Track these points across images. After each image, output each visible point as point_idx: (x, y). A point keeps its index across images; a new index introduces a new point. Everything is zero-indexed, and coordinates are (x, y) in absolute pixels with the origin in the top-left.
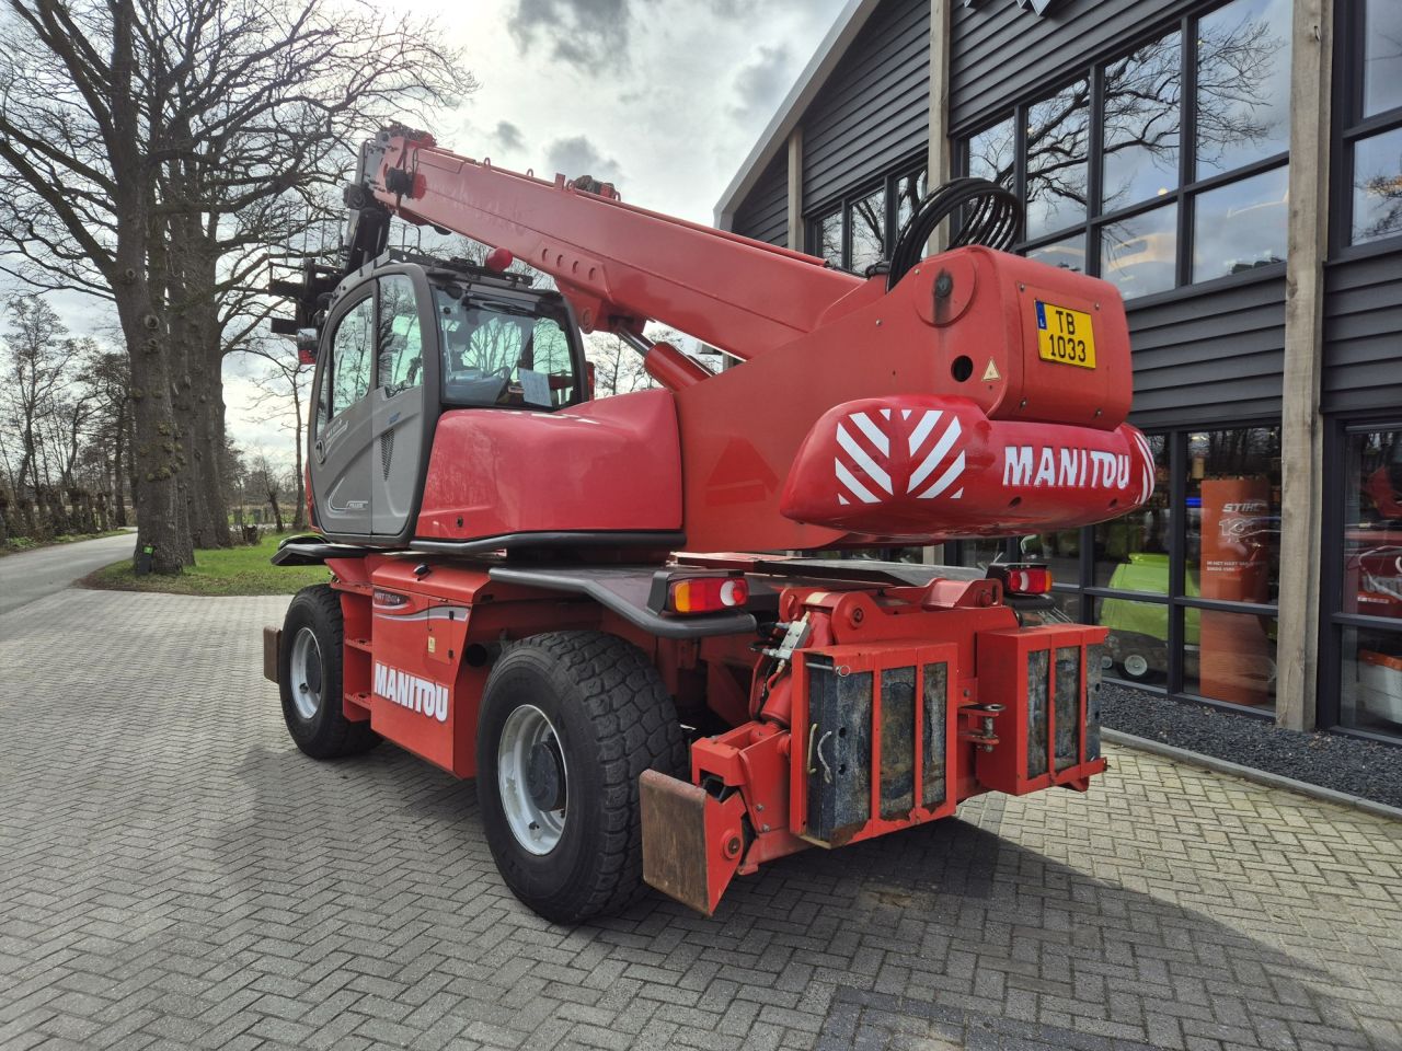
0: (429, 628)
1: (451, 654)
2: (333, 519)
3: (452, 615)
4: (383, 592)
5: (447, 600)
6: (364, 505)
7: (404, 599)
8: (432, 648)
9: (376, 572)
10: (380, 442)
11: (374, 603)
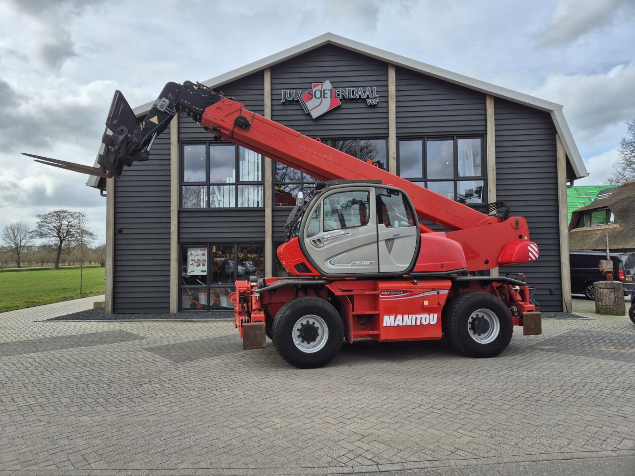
0: (425, 298)
1: (439, 304)
2: (334, 269)
3: (438, 293)
4: (387, 291)
5: (435, 289)
6: (371, 263)
7: (405, 292)
8: (426, 303)
9: (382, 285)
10: (384, 242)
11: (381, 296)
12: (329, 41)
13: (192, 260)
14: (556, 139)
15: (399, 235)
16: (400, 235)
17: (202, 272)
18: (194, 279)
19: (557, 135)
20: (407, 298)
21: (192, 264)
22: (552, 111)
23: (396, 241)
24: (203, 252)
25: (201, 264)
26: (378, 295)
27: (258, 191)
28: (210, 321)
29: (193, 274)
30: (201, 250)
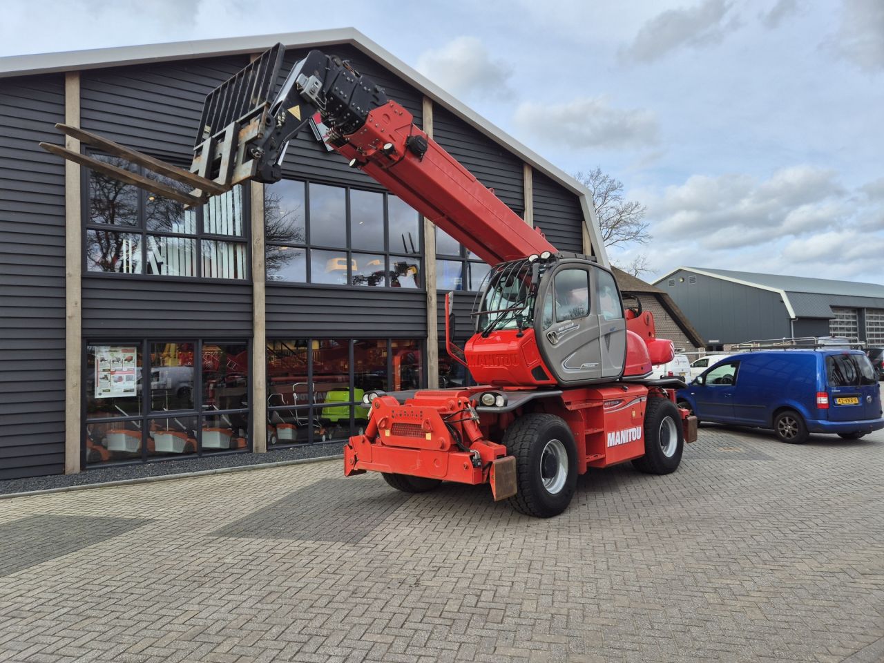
0: (632, 408)
1: (641, 414)
2: (569, 374)
3: (641, 400)
4: (608, 401)
5: (638, 396)
6: (596, 365)
7: (620, 401)
8: (634, 415)
9: (606, 394)
10: (604, 337)
11: (604, 409)
12: (353, 40)
13: (104, 370)
14: (582, 227)
15: (613, 329)
16: (615, 330)
17: (125, 391)
18: (109, 405)
19: (583, 222)
20: (623, 408)
21: (106, 377)
22: (583, 195)
23: (612, 336)
24: (128, 355)
25: (124, 376)
26: (602, 406)
27: (235, 253)
28: (183, 477)
29: (105, 395)
30: (124, 351)
